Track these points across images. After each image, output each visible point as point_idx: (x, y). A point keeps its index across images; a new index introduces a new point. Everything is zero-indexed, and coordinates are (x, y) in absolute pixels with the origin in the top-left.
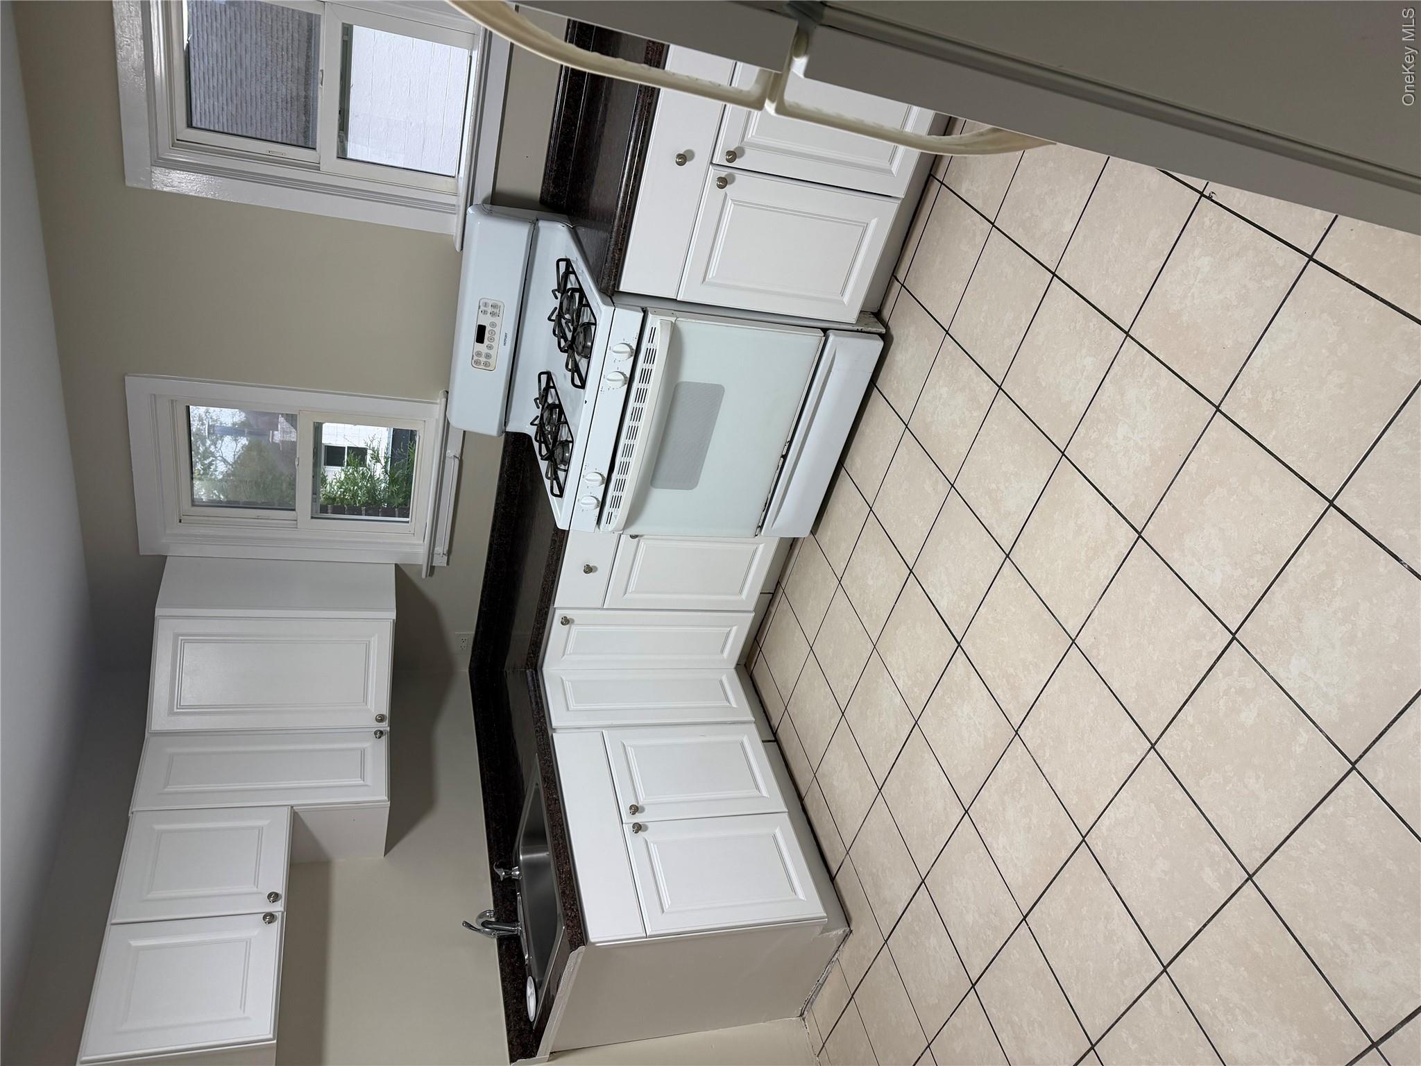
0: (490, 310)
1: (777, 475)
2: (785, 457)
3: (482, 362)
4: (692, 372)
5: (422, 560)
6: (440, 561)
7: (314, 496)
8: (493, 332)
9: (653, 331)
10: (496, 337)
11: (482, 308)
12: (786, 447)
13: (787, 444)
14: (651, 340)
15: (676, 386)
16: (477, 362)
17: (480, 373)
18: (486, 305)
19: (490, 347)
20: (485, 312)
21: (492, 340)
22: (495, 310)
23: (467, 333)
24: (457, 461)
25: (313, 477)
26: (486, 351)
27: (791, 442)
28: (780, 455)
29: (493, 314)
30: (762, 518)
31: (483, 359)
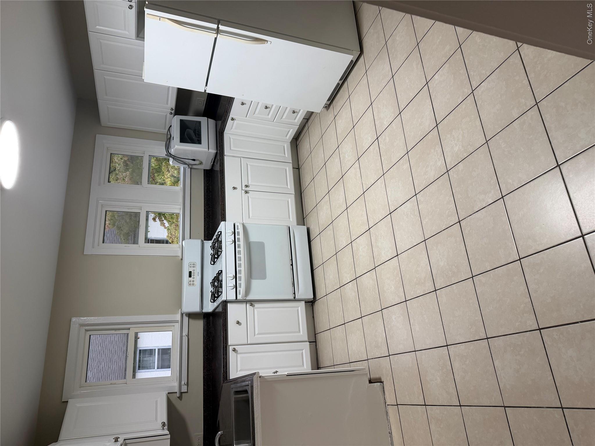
0: (192, 266)
1: (292, 272)
2: (292, 265)
3: (191, 284)
4: (253, 238)
5: (177, 390)
6: (184, 389)
7: (134, 373)
8: (194, 273)
9: (238, 226)
10: (195, 274)
11: (190, 266)
12: (291, 261)
13: (291, 260)
14: (238, 229)
15: (249, 243)
16: (190, 284)
17: (192, 287)
18: (191, 264)
19: (194, 278)
20: (191, 267)
21: (194, 275)
22: (194, 265)
23: (186, 274)
24: (187, 337)
25: (133, 364)
26: (193, 279)
27: (292, 259)
28: (290, 265)
29: (193, 267)
30: (294, 290)
31: (192, 283)
